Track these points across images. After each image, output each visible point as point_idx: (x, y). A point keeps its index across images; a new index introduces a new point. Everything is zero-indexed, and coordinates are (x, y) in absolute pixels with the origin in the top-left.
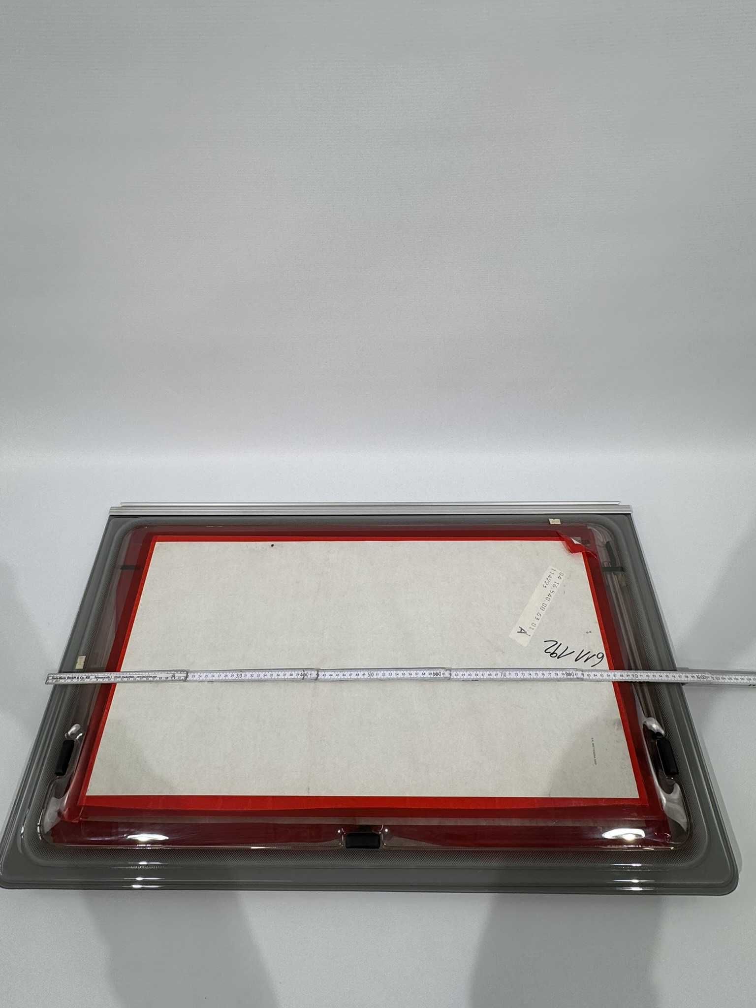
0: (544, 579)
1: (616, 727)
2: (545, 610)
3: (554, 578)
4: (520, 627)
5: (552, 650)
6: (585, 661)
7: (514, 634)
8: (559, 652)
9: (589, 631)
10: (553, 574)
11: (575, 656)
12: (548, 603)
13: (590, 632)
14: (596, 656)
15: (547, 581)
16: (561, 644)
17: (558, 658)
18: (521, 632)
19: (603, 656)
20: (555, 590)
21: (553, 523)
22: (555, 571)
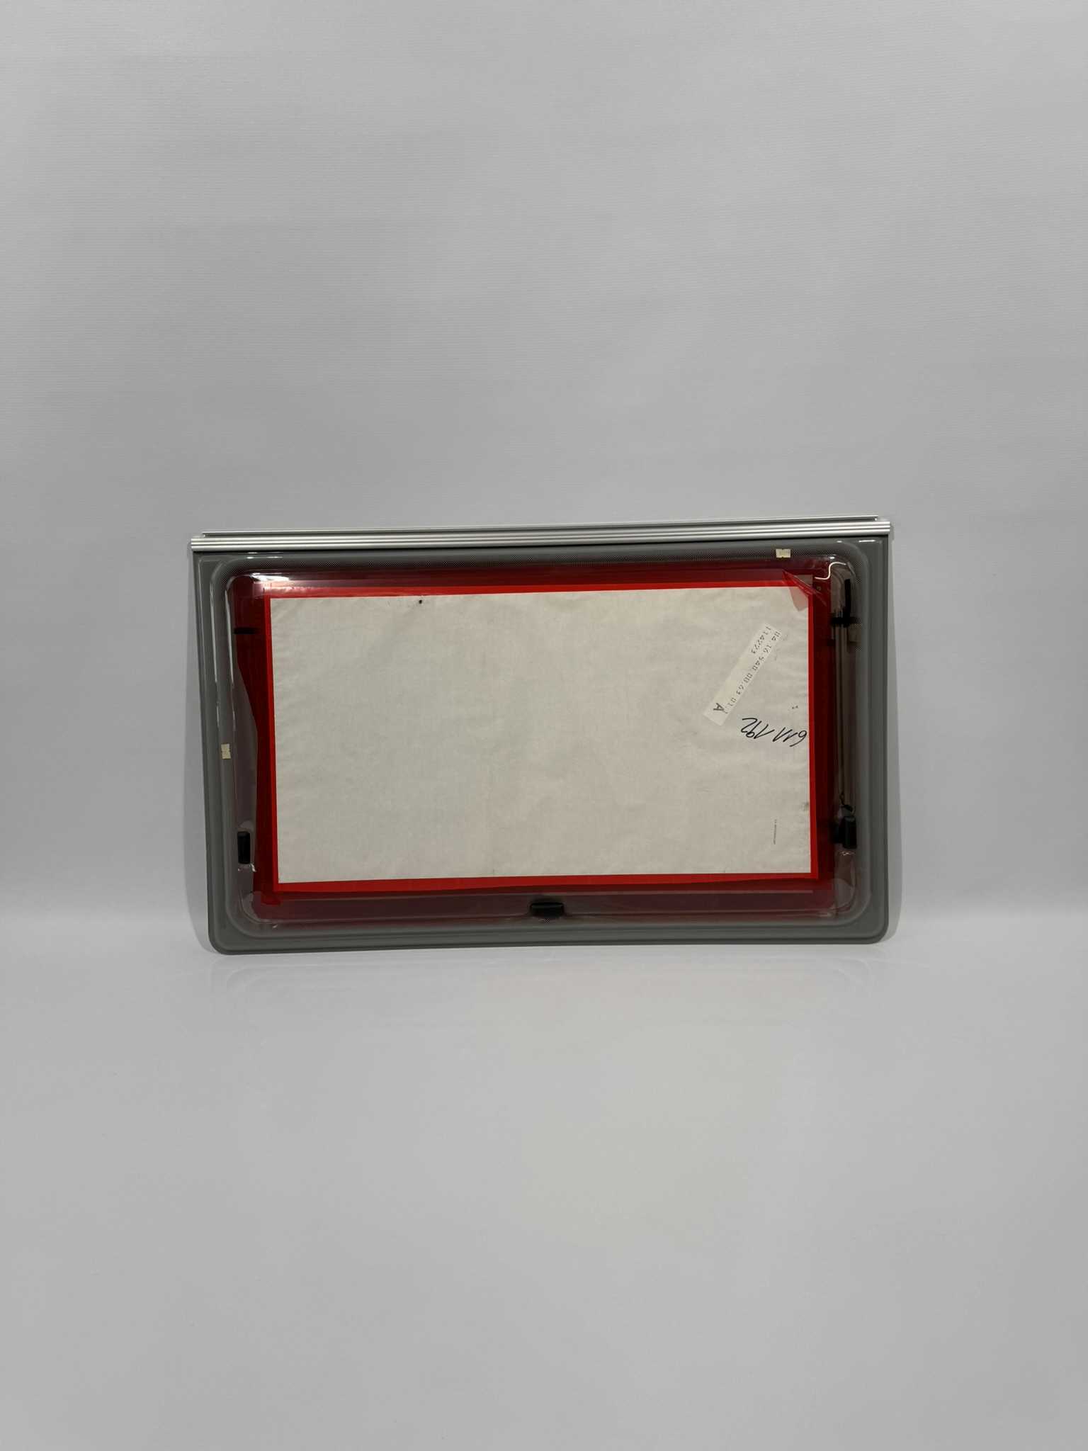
0: (754, 642)
1: (803, 809)
2: (750, 682)
3: (767, 641)
4: (717, 704)
5: (749, 729)
6: (784, 741)
7: (709, 712)
8: (756, 731)
9: (795, 706)
10: (767, 634)
11: (773, 735)
12: (754, 673)
13: (797, 707)
14: (797, 735)
15: (757, 644)
16: (760, 722)
17: (755, 738)
18: (717, 709)
19: (806, 734)
20: (766, 655)
21: (781, 557)
22: (770, 629)
